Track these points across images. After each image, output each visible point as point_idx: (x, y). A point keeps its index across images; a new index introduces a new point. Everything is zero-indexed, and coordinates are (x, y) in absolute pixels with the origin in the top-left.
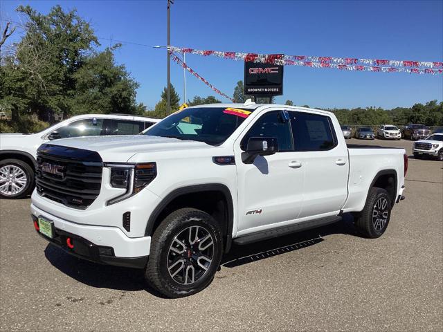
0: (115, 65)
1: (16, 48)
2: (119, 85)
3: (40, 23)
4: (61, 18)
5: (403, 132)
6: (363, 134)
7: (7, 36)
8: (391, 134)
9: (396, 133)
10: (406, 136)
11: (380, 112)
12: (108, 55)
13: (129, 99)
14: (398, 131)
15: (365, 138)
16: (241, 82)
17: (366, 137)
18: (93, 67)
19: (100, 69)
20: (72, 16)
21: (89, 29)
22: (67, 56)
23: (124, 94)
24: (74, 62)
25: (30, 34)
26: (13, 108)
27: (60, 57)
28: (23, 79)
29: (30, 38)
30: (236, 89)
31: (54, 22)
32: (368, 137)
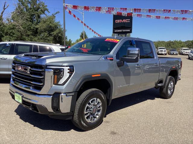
2: (57, 31)
6: (172, 52)
7: (5, 9)
8: (186, 52)
13: (62, 37)
14: (189, 51)
15: (173, 54)
23: (60, 35)
31: (29, 3)
32: (175, 54)
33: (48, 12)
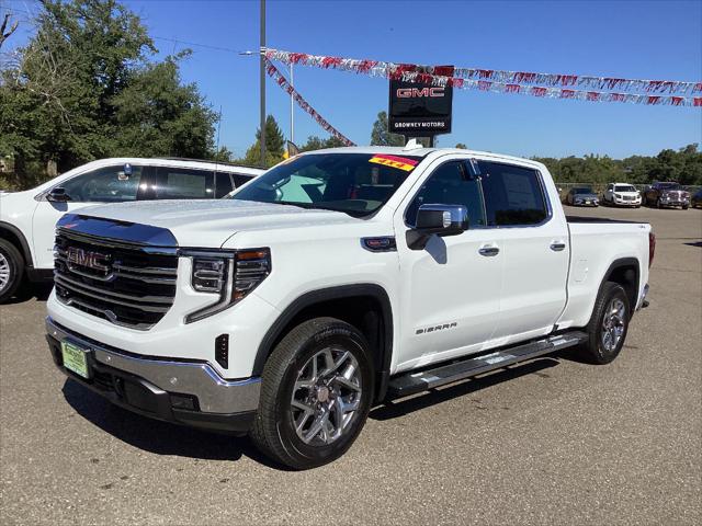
0: (181, 85)
1: (21, 56)
2: (187, 117)
3: (60, 16)
4: (94, 7)
5: (644, 195)
6: (579, 199)
7: (7, 36)
8: (625, 198)
9: (635, 196)
10: (650, 201)
11: (607, 163)
12: (170, 68)
13: (203, 139)
14: (636, 194)
15: (583, 204)
16: (384, 113)
17: (584, 201)
18: (144, 88)
19: (157, 90)
20: (111, 5)
21: (140, 26)
22: (103, 70)
23: (196, 131)
24: (114, 78)
25: (44, 33)
26: (17, 153)
27: (92, 72)
28: (32, 107)
29: (43, 40)
30: (376, 124)
31: (83, 15)
32: (588, 203)
33: (153, 48)
